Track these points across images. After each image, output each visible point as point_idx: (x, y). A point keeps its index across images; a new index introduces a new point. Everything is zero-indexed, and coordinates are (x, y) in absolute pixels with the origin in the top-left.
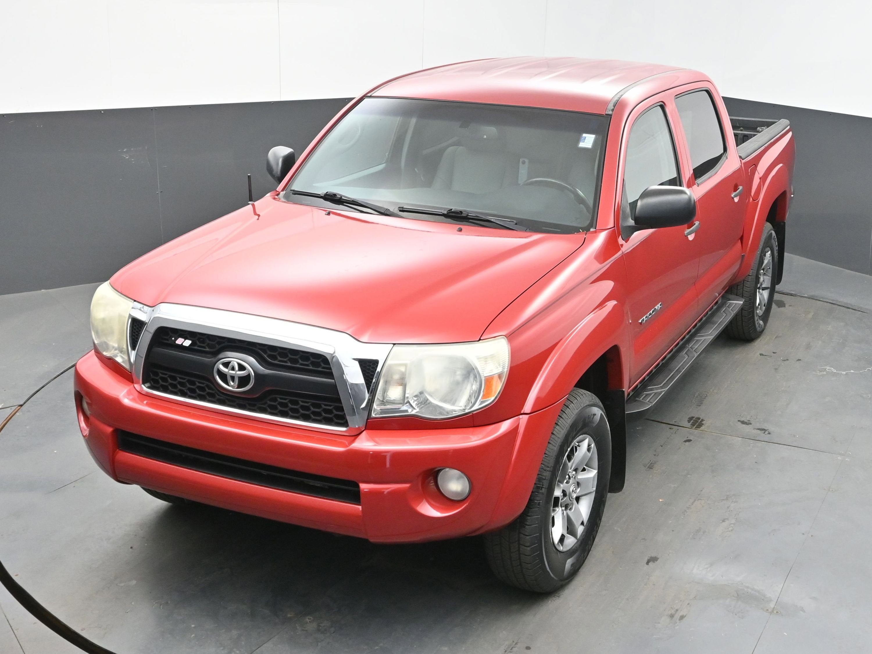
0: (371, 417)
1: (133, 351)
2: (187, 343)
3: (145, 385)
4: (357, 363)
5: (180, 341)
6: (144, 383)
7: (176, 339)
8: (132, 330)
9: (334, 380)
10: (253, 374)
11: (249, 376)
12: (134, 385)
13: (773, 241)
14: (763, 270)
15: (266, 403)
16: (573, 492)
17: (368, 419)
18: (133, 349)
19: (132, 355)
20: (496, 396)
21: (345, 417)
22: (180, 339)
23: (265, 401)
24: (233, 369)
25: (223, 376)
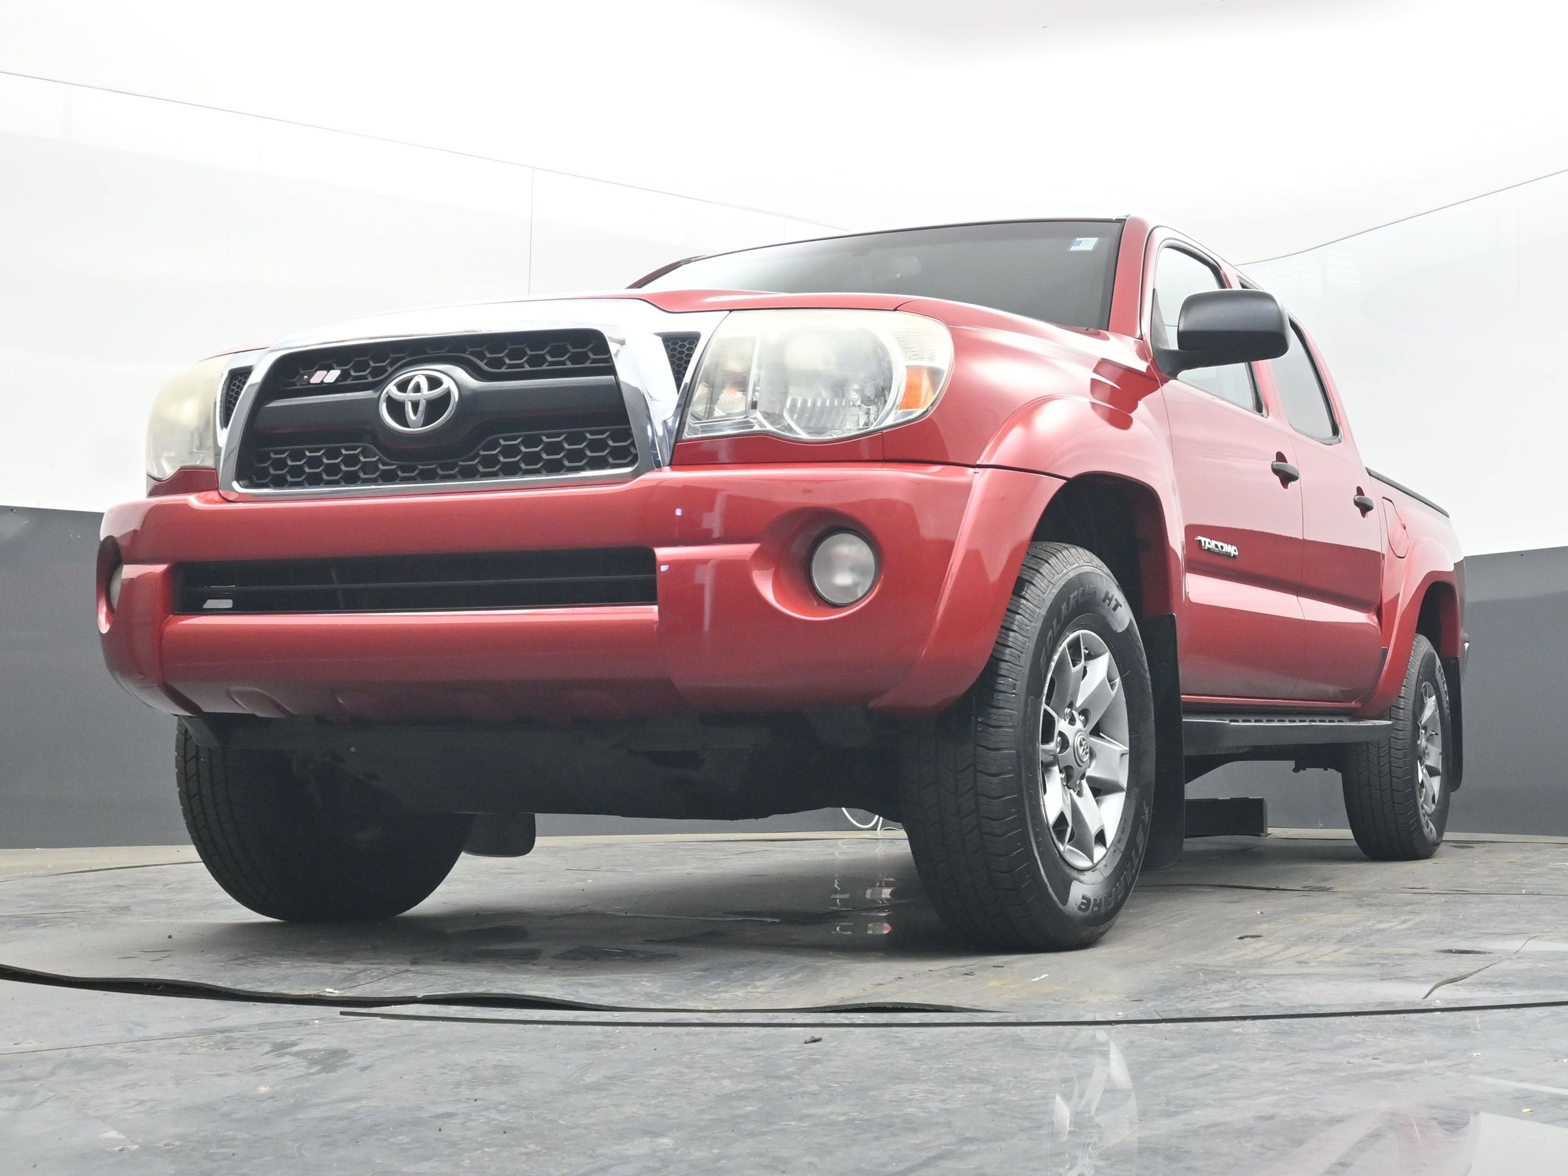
0: (683, 438)
1: (224, 429)
2: (332, 376)
3: (240, 482)
4: (660, 339)
5: (318, 377)
6: (238, 479)
7: (311, 376)
8: (227, 393)
9: (613, 377)
10: (457, 399)
11: (447, 395)
12: (219, 492)
13: (1437, 671)
14: (1425, 728)
15: (477, 455)
16: (1083, 747)
17: (676, 442)
18: (225, 423)
19: (223, 436)
20: (928, 408)
21: (633, 450)
22: (318, 372)
23: (475, 451)
24: (417, 389)
25: (396, 408)
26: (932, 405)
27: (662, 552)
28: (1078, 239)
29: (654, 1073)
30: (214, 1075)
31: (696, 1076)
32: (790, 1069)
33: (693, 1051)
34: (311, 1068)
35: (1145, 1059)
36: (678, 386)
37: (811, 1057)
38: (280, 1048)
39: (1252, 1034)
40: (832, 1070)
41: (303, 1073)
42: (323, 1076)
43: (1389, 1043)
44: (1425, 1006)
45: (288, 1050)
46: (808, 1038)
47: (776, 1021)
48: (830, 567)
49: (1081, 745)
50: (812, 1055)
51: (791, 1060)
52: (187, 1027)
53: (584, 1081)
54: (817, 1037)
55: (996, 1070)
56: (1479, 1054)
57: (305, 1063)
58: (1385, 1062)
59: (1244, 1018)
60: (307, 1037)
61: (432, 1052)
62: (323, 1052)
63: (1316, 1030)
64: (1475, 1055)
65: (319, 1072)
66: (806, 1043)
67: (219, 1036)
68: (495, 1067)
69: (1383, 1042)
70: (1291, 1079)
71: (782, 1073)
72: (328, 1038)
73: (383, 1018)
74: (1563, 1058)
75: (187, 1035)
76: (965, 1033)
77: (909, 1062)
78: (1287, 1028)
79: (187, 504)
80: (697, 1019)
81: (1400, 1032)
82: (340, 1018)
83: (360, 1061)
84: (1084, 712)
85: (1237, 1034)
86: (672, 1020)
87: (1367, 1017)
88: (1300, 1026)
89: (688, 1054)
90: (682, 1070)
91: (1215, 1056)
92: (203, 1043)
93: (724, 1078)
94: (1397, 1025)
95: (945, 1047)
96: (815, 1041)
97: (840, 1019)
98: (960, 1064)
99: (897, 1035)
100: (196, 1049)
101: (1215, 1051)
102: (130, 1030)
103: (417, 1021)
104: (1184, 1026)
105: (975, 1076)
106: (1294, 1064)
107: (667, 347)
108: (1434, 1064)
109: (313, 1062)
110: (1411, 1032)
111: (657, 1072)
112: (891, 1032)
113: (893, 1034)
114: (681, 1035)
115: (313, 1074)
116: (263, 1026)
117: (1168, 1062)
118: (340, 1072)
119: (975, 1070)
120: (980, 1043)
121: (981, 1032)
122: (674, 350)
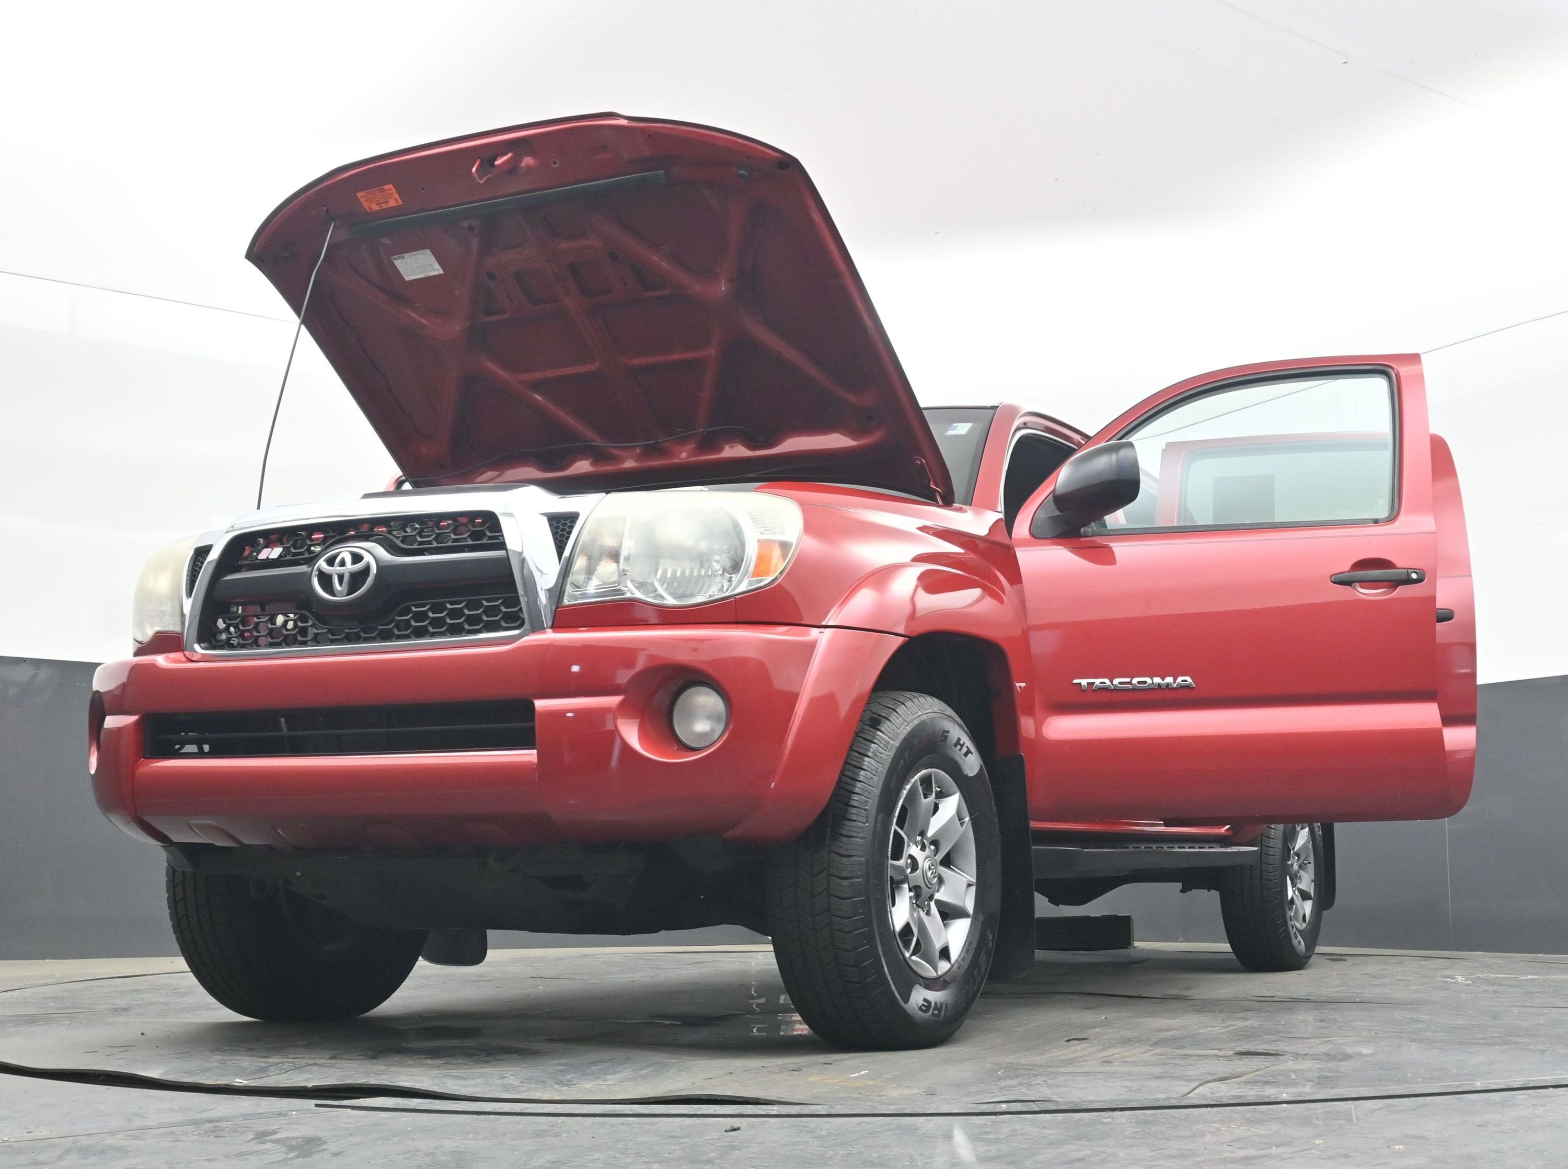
0: (563, 604)
1: (190, 598)
2: (275, 553)
3: (202, 645)
4: (545, 519)
5: (264, 554)
6: (199, 642)
7: (259, 553)
8: (193, 568)
9: (505, 551)
10: (375, 572)
11: (367, 569)
12: (183, 653)
14: (1297, 855)
15: (393, 620)
16: (931, 871)
17: (557, 608)
18: (189, 594)
19: (187, 605)
20: (777, 576)
21: (521, 615)
22: (265, 550)
23: (391, 617)
24: (343, 563)
25: (325, 580)
26: (781, 573)
27: (540, 704)
28: (955, 425)
29: (592, 1158)
30: (204, 1160)
31: (629, 1160)
32: (712, 1155)
33: (626, 1139)
34: (289, 1154)
35: (1025, 1146)
36: (560, 559)
37: (730, 1144)
38: (261, 1136)
39: (1119, 1124)
40: (749, 1155)
41: (282, 1158)
42: (300, 1160)
43: (1241, 1131)
44: (1274, 1099)
45: (269, 1138)
46: (728, 1127)
47: (700, 1113)
48: (690, 716)
49: (930, 869)
50: (732, 1142)
51: (713, 1147)
52: (179, 1117)
53: (530, 1164)
54: (736, 1126)
55: (894, 1155)
56: (1322, 1142)
57: (284, 1149)
58: (1237, 1148)
59: (1114, 1110)
60: (285, 1126)
61: (396, 1139)
62: (299, 1140)
63: (1177, 1120)
64: (1317, 1142)
65: (297, 1157)
66: (726, 1131)
67: (208, 1125)
68: (452, 1152)
69: (1236, 1131)
70: (1154, 1163)
71: (705, 1158)
72: (304, 1127)
73: (353, 1110)
74: (1395, 1145)
75: (181, 1124)
76: (867, 1123)
77: (817, 1149)
78: (1150, 1119)
79: (154, 664)
80: (630, 1110)
81: (1251, 1122)
82: (316, 1110)
83: (333, 1147)
84: (935, 842)
85: (1107, 1124)
86: (608, 1111)
87: (1222, 1108)
88: (1163, 1117)
89: (623, 1141)
90: (617, 1155)
91: (1087, 1143)
92: (193, 1132)
93: (654, 1162)
94: (1249, 1115)
95: (849, 1136)
96: (735, 1130)
97: (756, 1110)
98: (863, 1150)
99: (807, 1124)
100: (187, 1137)
101: (1087, 1139)
102: (130, 1120)
103: (383, 1113)
104: (1060, 1116)
105: (876, 1161)
106: (1158, 1150)
107: (551, 525)
108: (1281, 1150)
109: (292, 1148)
110: (1261, 1122)
111: (595, 1157)
112: (802, 1122)
113: (803, 1124)
114: (616, 1125)
115: (291, 1159)
116: (247, 1116)
117: (1047, 1148)
118: (316, 1157)
119: (876, 1156)
120: (879, 1132)
121: (881, 1122)
122: (557, 527)
